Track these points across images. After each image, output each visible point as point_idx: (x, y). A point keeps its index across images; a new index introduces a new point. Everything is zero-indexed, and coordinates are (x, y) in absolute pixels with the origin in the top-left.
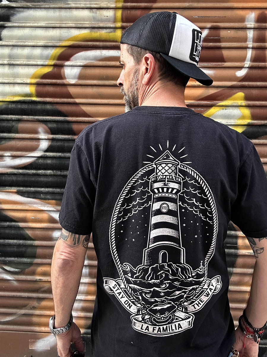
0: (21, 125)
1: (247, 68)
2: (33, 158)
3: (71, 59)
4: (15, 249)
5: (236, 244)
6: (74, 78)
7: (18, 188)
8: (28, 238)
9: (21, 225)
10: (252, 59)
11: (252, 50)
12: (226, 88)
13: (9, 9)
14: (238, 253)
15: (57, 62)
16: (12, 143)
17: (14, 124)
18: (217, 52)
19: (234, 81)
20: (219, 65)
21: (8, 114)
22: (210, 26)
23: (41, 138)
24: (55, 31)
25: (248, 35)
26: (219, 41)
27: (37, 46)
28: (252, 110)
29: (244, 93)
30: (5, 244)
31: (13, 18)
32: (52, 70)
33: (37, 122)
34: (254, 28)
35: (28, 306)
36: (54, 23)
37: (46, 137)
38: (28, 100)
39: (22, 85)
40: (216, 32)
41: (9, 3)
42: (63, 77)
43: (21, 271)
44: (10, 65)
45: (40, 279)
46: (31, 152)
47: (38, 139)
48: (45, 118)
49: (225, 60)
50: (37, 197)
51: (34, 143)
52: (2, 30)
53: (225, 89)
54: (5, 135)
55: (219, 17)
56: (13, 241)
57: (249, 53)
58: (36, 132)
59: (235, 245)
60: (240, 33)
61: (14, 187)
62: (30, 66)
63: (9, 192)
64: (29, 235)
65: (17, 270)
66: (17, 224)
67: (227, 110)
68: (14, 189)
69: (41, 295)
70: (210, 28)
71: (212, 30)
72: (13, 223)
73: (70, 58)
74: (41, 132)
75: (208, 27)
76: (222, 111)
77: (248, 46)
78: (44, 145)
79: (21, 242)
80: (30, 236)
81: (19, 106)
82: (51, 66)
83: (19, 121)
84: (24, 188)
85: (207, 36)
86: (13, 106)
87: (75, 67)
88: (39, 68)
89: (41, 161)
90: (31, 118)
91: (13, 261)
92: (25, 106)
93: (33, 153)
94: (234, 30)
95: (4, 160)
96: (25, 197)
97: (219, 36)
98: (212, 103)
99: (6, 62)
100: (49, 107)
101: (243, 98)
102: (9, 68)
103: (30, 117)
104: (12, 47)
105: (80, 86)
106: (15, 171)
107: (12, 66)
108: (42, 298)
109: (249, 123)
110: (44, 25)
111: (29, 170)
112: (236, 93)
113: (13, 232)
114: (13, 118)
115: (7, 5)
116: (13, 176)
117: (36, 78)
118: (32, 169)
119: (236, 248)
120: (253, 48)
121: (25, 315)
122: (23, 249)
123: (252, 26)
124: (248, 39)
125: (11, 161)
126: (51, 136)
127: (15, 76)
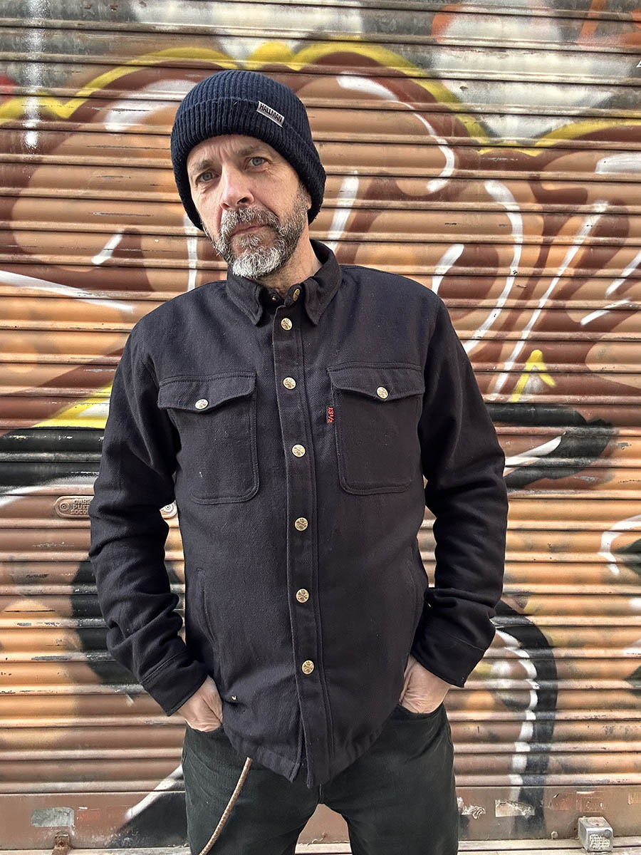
11: (197, 273)
18: (137, 275)
20: (142, 296)
22: (123, 230)
25: (189, 247)
26: (140, 255)
34: (198, 236)
40: (135, 240)
49: (153, 288)
55: (137, 215)
57: (193, 278)
60: (176, 244)
70: (125, 234)
71: (128, 239)
75: (120, 232)
77: (189, 266)
85: (119, 246)
94: (166, 237)
97: (139, 247)
120: (198, 269)
123: (195, 233)
124: (189, 254)
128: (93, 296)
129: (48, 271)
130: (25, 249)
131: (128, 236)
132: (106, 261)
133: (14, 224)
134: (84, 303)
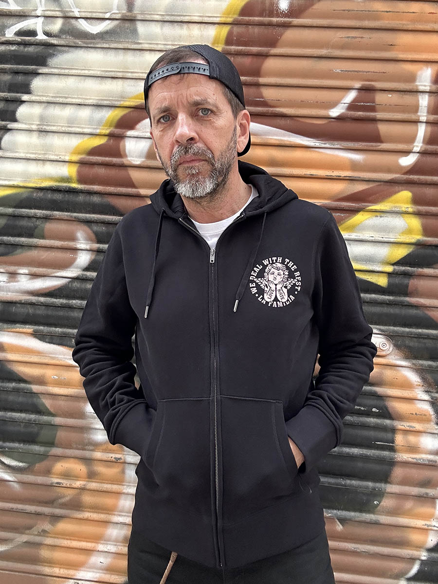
0: (49, 226)
1: (418, 153)
2: (64, 279)
3: (138, 126)
4: (22, 429)
5: (393, 442)
6: (140, 157)
7: (36, 327)
8: (44, 411)
9: (35, 388)
10: (427, 140)
11: (426, 126)
12: (382, 183)
13: (46, 47)
14: (395, 458)
15: (114, 130)
16: (34, 253)
17: (38, 223)
18: (368, 127)
19: (396, 173)
20: (372, 146)
21: (31, 208)
22: (359, 86)
23: (80, 248)
24: (115, 82)
25: (421, 101)
26: (373, 109)
27: (85, 105)
28: (425, 220)
29: (411, 192)
30: (7, 418)
31: (52, 61)
32: (107, 142)
33: (75, 223)
34: (430, 92)
35: (35, 528)
36: (114, 71)
37: (88, 247)
38: (64, 186)
39: (57, 163)
40: (369, 95)
41: (47, 38)
42: (122, 153)
43: (28, 467)
44: (41, 131)
45: (58, 483)
46: (63, 270)
47: (75, 250)
48: (90, 217)
49: (382, 139)
50: (65, 343)
51: (68, 255)
52: (34, 78)
53: (380, 185)
54: (23, 240)
55: (373, 72)
56: (19, 414)
57: (422, 131)
58: (73, 239)
59: (391, 444)
60: (408, 99)
61: (29, 325)
62: (71, 135)
63: (21, 333)
64: (46, 406)
65: (21, 464)
66: (28, 386)
67: (382, 218)
68: (28, 328)
69: (58, 511)
70: (360, 89)
71: (363, 94)
72: (22, 385)
73: (136, 125)
74: (81, 239)
75: (357, 88)
76: (374, 218)
77: (419, 120)
78: (84, 259)
79: (33, 417)
80: (49, 408)
81: (49, 196)
82: (105, 135)
83: (47, 218)
84: (46, 328)
85: (355, 101)
86: (41, 194)
87: (143, 139)
88: (86, 138)
89: (76, 285)
90: (67, 216)
91: (17, 448)
92: (58, 197)
93: (65, 272)
94: (399, 93)
95: (16, 279)
96: (46, 342)
97: (374, 102)
98: (358, 205)
99: (34, 127)
100: (96, 199)
101: (410, 200)
102: (39, 136)
103: (65, 215)
104: (46, 104)
105: (148, 170)
106: (34, 299)
107: (44, 133)
108: (59, 515)
109: (418, 240)
110: (99, 73)
111: (56, 298)
112: (399, 192)
113: (21, 399)
114: (38, 214)
115: (44, 41)
116: (28, 306)
117: (79, 153)
118: (60, 297)
119: (392, 449)
120: (427, 123)
121: (28, 543)
122: (35, 429)
123: (428, 89)
124: (420, 108)
125: (28, 282)
126: (96, 246)
127: (48, 149)
128: (327, 146)
129: (288, 122)
130: (270, 102)
131: (363, 91)
132: (341, 114)
133: (262, 80)
134: (319, 152)
